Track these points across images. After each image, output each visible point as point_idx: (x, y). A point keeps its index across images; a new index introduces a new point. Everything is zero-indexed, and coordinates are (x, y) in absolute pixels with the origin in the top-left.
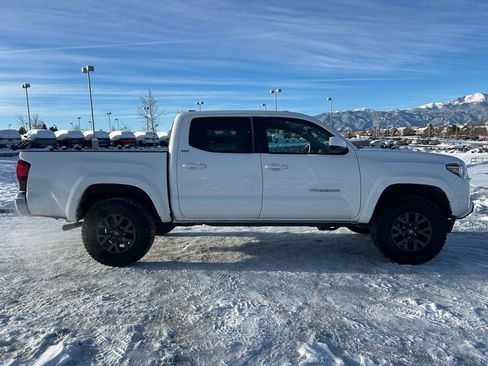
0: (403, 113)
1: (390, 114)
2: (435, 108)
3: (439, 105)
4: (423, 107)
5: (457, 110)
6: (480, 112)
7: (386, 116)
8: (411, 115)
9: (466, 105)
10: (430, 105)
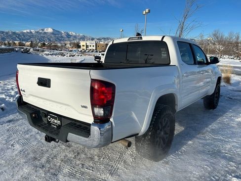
0: (14, 33)
1: (7, 33)
2: (31, 32)
3: (33, 31)
4: (25, 31)
5: (42, 35)
6: (51, 37)
7: (4, 33)
8: (19, 35)
9: (45, 33)
10: (28, 31)
